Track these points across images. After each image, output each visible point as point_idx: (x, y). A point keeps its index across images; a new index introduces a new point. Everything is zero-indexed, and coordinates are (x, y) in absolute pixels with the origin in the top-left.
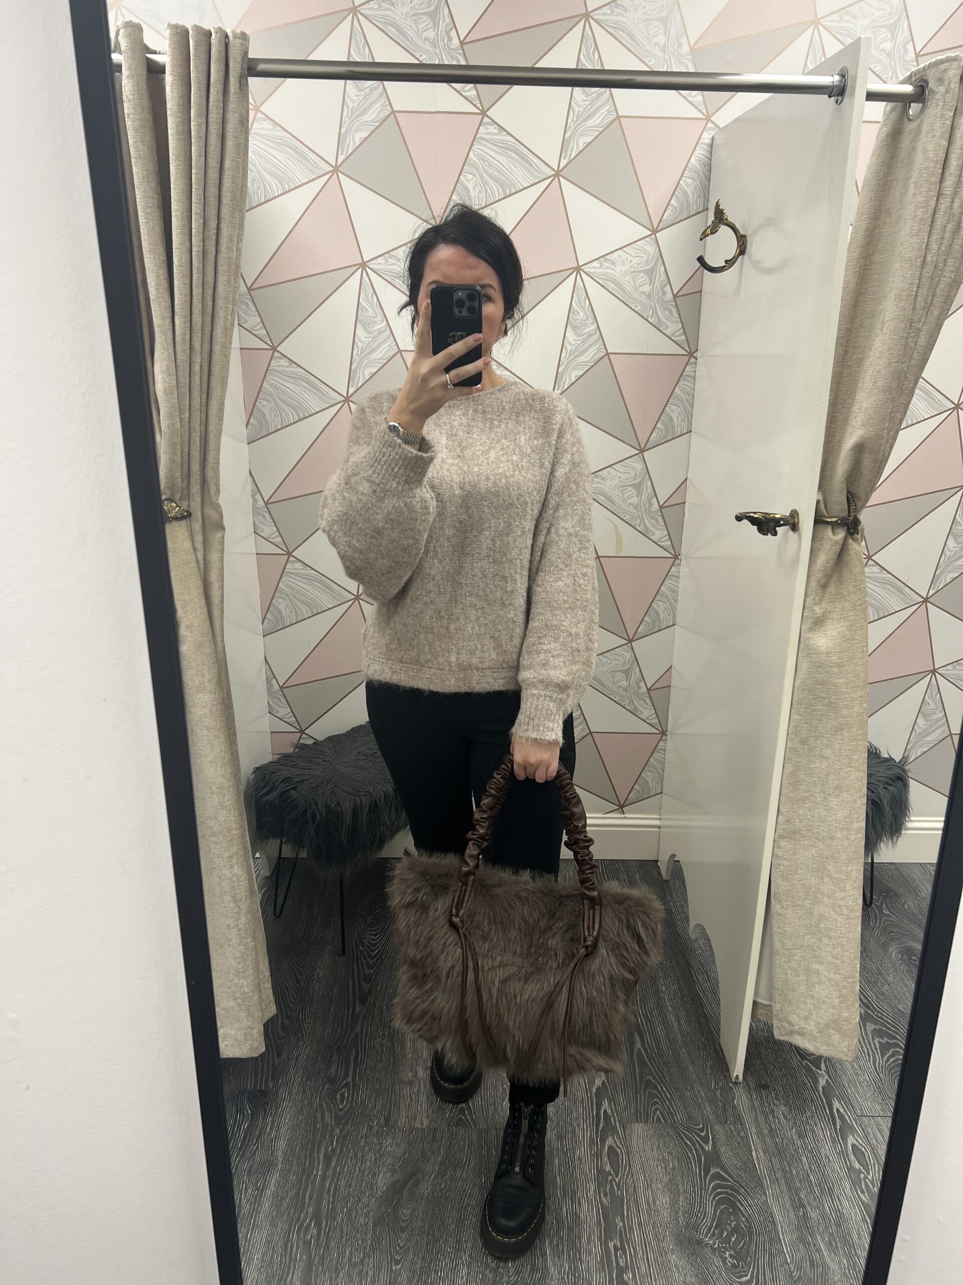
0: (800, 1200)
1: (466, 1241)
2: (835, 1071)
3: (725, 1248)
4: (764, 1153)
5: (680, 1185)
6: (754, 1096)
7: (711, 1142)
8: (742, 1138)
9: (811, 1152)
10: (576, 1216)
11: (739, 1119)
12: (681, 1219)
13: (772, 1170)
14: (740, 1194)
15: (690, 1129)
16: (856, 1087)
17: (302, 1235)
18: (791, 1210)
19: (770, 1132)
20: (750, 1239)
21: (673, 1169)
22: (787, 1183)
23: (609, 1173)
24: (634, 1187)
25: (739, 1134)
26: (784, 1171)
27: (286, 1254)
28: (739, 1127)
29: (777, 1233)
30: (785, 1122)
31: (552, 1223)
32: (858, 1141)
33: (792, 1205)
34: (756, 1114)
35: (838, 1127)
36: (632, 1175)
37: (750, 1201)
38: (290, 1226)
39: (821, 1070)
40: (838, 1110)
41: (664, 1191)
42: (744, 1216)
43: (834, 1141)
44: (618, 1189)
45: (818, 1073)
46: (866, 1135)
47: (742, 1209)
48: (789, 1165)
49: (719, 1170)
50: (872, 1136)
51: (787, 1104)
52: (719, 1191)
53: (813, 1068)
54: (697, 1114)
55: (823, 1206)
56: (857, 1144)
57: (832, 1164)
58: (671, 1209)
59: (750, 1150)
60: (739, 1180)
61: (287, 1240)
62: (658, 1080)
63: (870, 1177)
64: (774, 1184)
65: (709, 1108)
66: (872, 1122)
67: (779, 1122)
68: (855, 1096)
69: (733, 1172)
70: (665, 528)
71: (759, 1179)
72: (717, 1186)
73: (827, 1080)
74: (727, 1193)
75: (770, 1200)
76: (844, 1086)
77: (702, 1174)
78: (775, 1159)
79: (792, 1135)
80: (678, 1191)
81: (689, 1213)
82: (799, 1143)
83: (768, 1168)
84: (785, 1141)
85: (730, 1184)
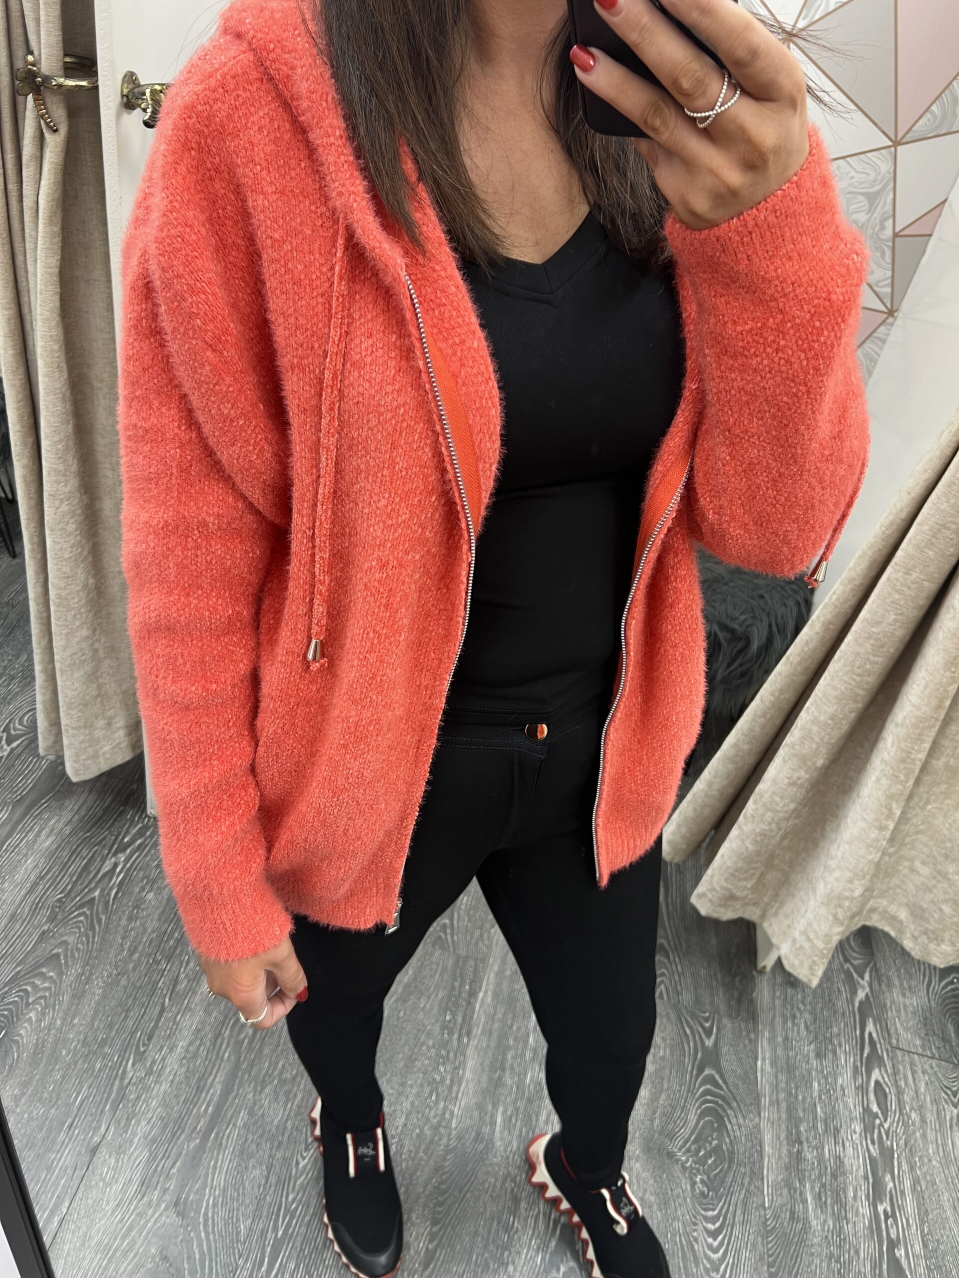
0: (799, 1133)
1: (411, 1086)
2: (880, 985)
3: (698, 1170)
4: (772, 1065)
5: (666, 1078)
6: (778, 993)
7: (713, 1037)
8: (750, 1040)
9: (826, 1078)
11: (753, 1016)
12: (657, 1122)
13: (775, 1088)
15: (693, 1015)
16: (898, 1011)
17: (235, 1032)
18: (785, 1142)
19: (784, 1042)
20: (729, 1166)
21: (663, 1058)
22: (789, 1109)
25: (748, 1036)
26: (789, 1094)
27: (214, 1048)
28: (751, 1026)
29: (761, 1168)
30: (805, 1033)
31: (512, 1088)
32: (883, 1078)
33: (787, 1137)
34: (774, 1016)
35: (865, 1055)
37: (741, 1121)
38: (226, 1018)
39: (863, 979)
40: (870, 1034)
42: (729, 1136)
43: (856, 1070)
45: (859, 983)
46: (895, 1073)
47: (729, 1127)
48: (797, 1088)
49: (714, 1072)
50: (902, 1076)
51: (813, 1012)
52: (709, 1097)
53: (855, 975)
54: (706, 998)
55: (823, 1148)
56: (882, 1081)
57: (846, 1099)
58: (648, 1105)
59: (756, 1059)
60: (735, 1091)
61: (218, 1035)
62: (673, 945)
63: (886, 1126)
64: (773, 1105)
65: (721, 996)
66: (907, 1058)
67: (798, 1032)
68: (895, 1023)
69: (731, 1080)
70: (890, 266)
71: (758, 1096)
72: (707, 1092)
73: (867, 994)
74: (716, 1103)
75: (764, 1124)
76: (885, 1005)
77: (695, 1072)
78: (782, 1077)
79: (809, 1051)
80: (662, 1085)
81: (668, 1117)
82: (814, 1063)
83: (771, 1084)
84: (799, 1057)
85: (722, 1092)
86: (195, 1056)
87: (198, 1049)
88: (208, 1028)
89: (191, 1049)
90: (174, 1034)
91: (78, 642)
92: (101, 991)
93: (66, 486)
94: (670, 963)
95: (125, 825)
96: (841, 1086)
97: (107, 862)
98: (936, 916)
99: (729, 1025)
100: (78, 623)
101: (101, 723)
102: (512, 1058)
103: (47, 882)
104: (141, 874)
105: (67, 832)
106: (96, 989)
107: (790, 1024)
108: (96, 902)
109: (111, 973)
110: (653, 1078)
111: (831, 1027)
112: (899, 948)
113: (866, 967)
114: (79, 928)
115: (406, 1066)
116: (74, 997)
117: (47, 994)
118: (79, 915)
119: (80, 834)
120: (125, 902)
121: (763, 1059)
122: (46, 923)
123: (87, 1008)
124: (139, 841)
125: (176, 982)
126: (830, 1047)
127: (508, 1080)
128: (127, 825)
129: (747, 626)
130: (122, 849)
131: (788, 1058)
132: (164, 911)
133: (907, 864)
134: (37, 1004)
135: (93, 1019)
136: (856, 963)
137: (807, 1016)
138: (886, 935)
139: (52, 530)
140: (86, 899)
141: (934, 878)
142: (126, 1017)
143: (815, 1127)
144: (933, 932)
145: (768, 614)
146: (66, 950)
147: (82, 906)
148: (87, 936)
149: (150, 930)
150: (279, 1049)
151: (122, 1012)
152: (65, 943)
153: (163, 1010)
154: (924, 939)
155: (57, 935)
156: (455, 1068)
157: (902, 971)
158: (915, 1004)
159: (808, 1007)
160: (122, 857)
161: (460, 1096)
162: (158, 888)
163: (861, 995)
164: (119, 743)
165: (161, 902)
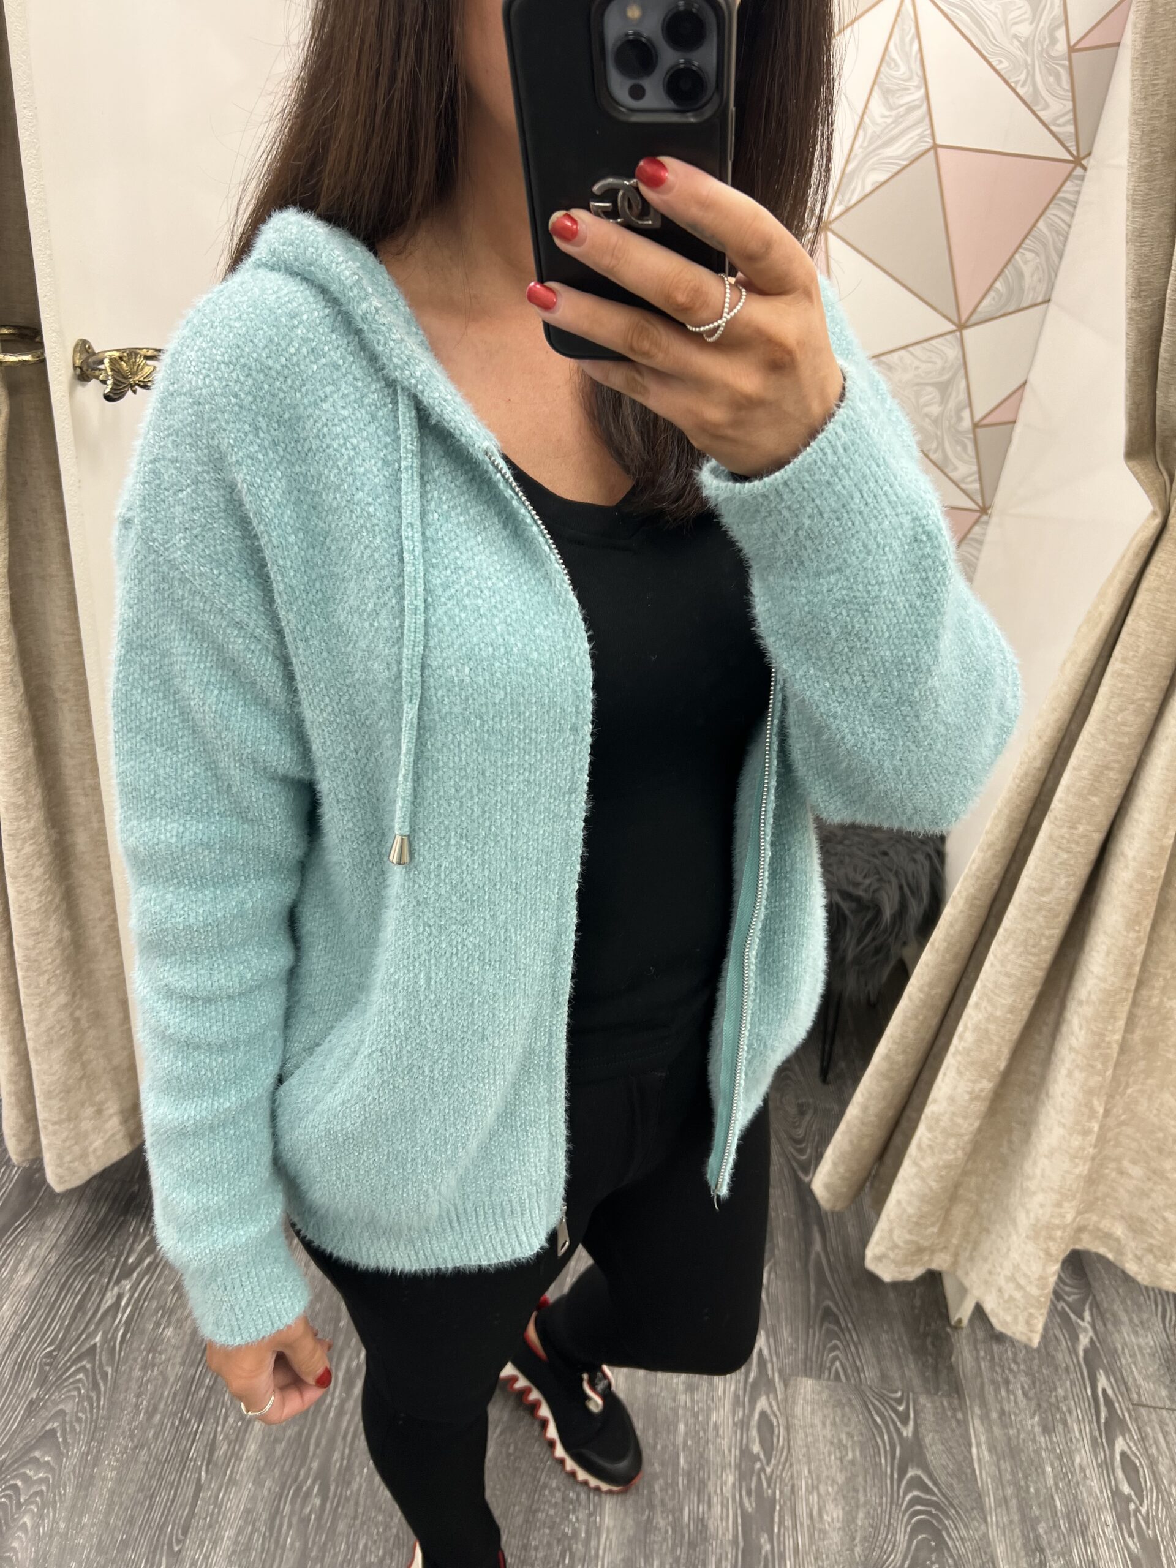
0: (1037, 1537)
1: (536, 1548)
2: (1105, 1325)
4: (990, 1451)
5: (861, 1490)
6: (982, 1354)
7: (911, 1423)
8: (958, 1421)
9: (1059, 1458)
10: (701, 1523)
11: (956, 1389)
12: (858, 1550)
13: (999, 1480)
14: (948, 1517)
15: (882, 1398)
16: (1133, 1356)
17: (298, 1506)
18: (1023, 1553)
19: (1000, 1417)
21: (853, 1462)
22: (1021, 1508)
23: (757, 1458)
24: (793, 1486)
25: (954, 1416)
26: (1018, 1487)
27: (271, 1535)
28: (956, 1402)
30: (1025, 1402)
31: (667, 1532)
32: (1130, 1448)
33: (1025, 1545)
34: (982, 1384)
35: (1103, 1420)
36: (791, 1465)
37: (963, 1533)
38: (283, 1486)
39: (1083, 1319)
40: (1104, 1391)
41: (835, 1499)
42: (952, 1556)
43: (1094, 1443)
44: (769, 1486)
45: (1079, 1326)
46: (1143, 1439)
47: (950, 1543)
48: (1026, 1477)
49: (919, 1473)
50: (1151, 1442)
51: (1029, 1373)
52: (919, 1507)
53: (1072, 1316)
54: (894, 1373)
55: (1071, 1555)
56: (1129, 1452)
57: (1088, 1482)
58: (844, 1530)
59: (970, 1445)
60: (949, 1494)
61: (275, 1513)
62: (842, 1308)
63: (1144, 1510)
64: (1000, 1506)
65: (912, 1366)
66: (1154, 1416)
67: (1016, 1403)
68: (1132, 1371)
69: (943, 1479)
70: (975, 460)
71: (980, 1496)
72: (916, 1501)
73: (1091, 1339)
74: (929, 1513)
75: (993, 1533)
76: (1116, 1350)
77: (896, 1476)
78: (1006, 1466)
79: (1032, 1426)
80: (858, 1500)
81: (870, 1541)
82: (1042, 1440)
83: (993, 1478)
84: (1022, 1436)
85: (934, 1498)
86: (248, 1548)
87: (250, 1538)
88: (260, 1506)
89: (241, 1539)
90: (217, 1521)
91: (55, 1013)
92: (114, 1473)
93: (28, 822)
94: (842, 1330)
95: (127, 1240)
96: (1080, 1466)
97: (109, 1294)
98: (1160, 1227)
99: (929, 1405)
100: (53, 989)
101: (89, 1111)
102: (661, 1490)
103: (31, 1332)
104: (154, 1304)
105: (53, 1261)
106: (108, 1470)
107: (1004, 1393)
108: (98, 1350)
109: (126, 1447)
110: (845, 1492)
111: (1055, 1389)
112: (1120, 1274)
113: (1084, 1305)
114: (79, 1389)
115: (526, 1521)
116: (79, 1486)
117: (44, 1488)
118: (77, 1371)
119: (70, 1262)
120: (135, 1345)
121: (979, 1445)
122: (34, 1388)
123: (98, 1501)
124: (148, 1260)
125: (212, 1447)
126: (1058, 1416)
127: (660, 1521)
128: (131, 1241)
129: (874, 892)
130: (127, 1273)
131: (1009, 1439)
132: (188, 1351)
133: (1112, 1165)
134: (32, 1503)
135: (108, 1513)
136: (1070, 1299)
137: (1023, 1378)
138: (1101, 1258)
139: (14, 877)
140: (84, 1349)
141: (1149, 1179)
142: (151, 1506)
143: (1056, 1526)
144: (1160, 1248)
145: (897, 874)
146: (64, 1422)
147: (79, 1359)
148: (90, 1400)
149: (172, 1380)
150: (358, 1522)
151: (145, 1500)
152: (62, 1412)
153: (199, 1488)
154: (1149, 1258)
155: (49, 1404)
156: (590, 1515)
157: (1129, 1303)
158: (1152, 1343)
159: (1023, 1367)
160: (127, 1285)
161: (601, 1552)
162: (178, 1320)
163: (1084, 1341)
164: (113, 1135)
165: (183, 1338)
